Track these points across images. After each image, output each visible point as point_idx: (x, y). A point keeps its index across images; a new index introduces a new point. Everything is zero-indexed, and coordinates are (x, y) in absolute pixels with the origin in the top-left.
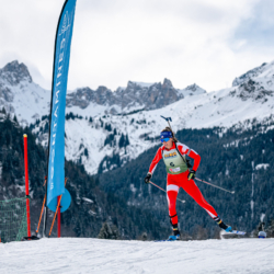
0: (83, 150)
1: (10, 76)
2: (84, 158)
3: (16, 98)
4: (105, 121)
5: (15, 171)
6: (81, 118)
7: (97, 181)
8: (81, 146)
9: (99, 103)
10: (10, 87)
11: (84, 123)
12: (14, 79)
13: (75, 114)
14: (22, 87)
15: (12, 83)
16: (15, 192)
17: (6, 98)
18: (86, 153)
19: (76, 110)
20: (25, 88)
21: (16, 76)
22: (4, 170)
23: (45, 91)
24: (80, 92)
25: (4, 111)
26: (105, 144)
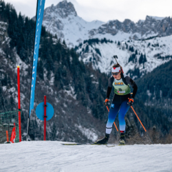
1: (61, 11)
3: (65, 27)
4: (129, 44)
5: (64, 80)
6: (112, 42)
8: (112, 62)
9: (125, 31)
10: (61, 19)
11: (114, 46)
12: (64, 14)
13: (107, 39)
14: (69, 19)
15: (62, 16)
16: (63, 95)
17: (58, 27)
19: (108, 36)
20: (72, 20)
21: (66, 12)
22: (55, 79)
23: (86, 22)
24: (111, 23)
25: (56, 37)
26: (129, 61)
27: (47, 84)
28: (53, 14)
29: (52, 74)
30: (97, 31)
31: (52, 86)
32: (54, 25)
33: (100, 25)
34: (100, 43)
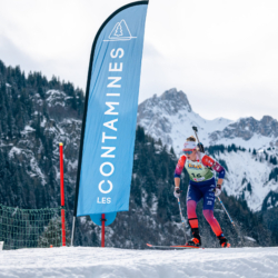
0: (246, 184)
1: (167, 105)
2: (247, 193)
3: (173, 130)
4: (270, 153)
5: (172, 207)
6: (244, 150)
7: (261, 219)
8: (244, 180)
9: (263, 134)
10: (167, 116)
11: (247, 155)
12: (173, 108)
13: (237, 145)
14: (180, 116)
15: (170, 112)
16: (171, 229)
17: (164, 128)
18: (249, 188)
19: (238, 142)
20: (184, 118)
21: (174, 105)
22: (159, 205)
23: (205, 121)
24: (243, 122)
25: (160, 143)
26: (270, 179)
27: (147, 212)
28: (155, 109)
29: (155, 199)
30: (222, 134)
31: (154, 216)
32: (156, 125)
33: (226, 125)
34: (226, 152)
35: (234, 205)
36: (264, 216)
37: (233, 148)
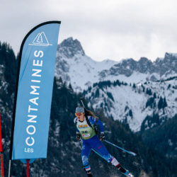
0: (128, 111)
1: (66, 50)
2: (129, 118)
3: (71, 69)
4: (146, 86)
5: (71, 130)
6: (126, 84)
7: (140, 138)
8: (127, 108)
9: (141, 72)
10: (66, 59)
11: (128, 89)
12: (70, 53)
13: (121, 81)
14: (76, 59)
15: (68, 56)
16: (71, 147)
17: (63, 69)
18: (131, 114)
19: (122, 78)
20: (79, 60)
21: (71, 51)
22: (61, 129)
23: (95, 63)
24: (125, 63)
25: (61, 80)
26: (147, 106)
27: (52, 135)
29: (57, 124)
30: (109, 72)
31: (57, 137)
32: (58, 66)
33: (112, 65)
34: (112, 86)
35: (120, 127)
36: (143, 135)
37: (117, 83)
